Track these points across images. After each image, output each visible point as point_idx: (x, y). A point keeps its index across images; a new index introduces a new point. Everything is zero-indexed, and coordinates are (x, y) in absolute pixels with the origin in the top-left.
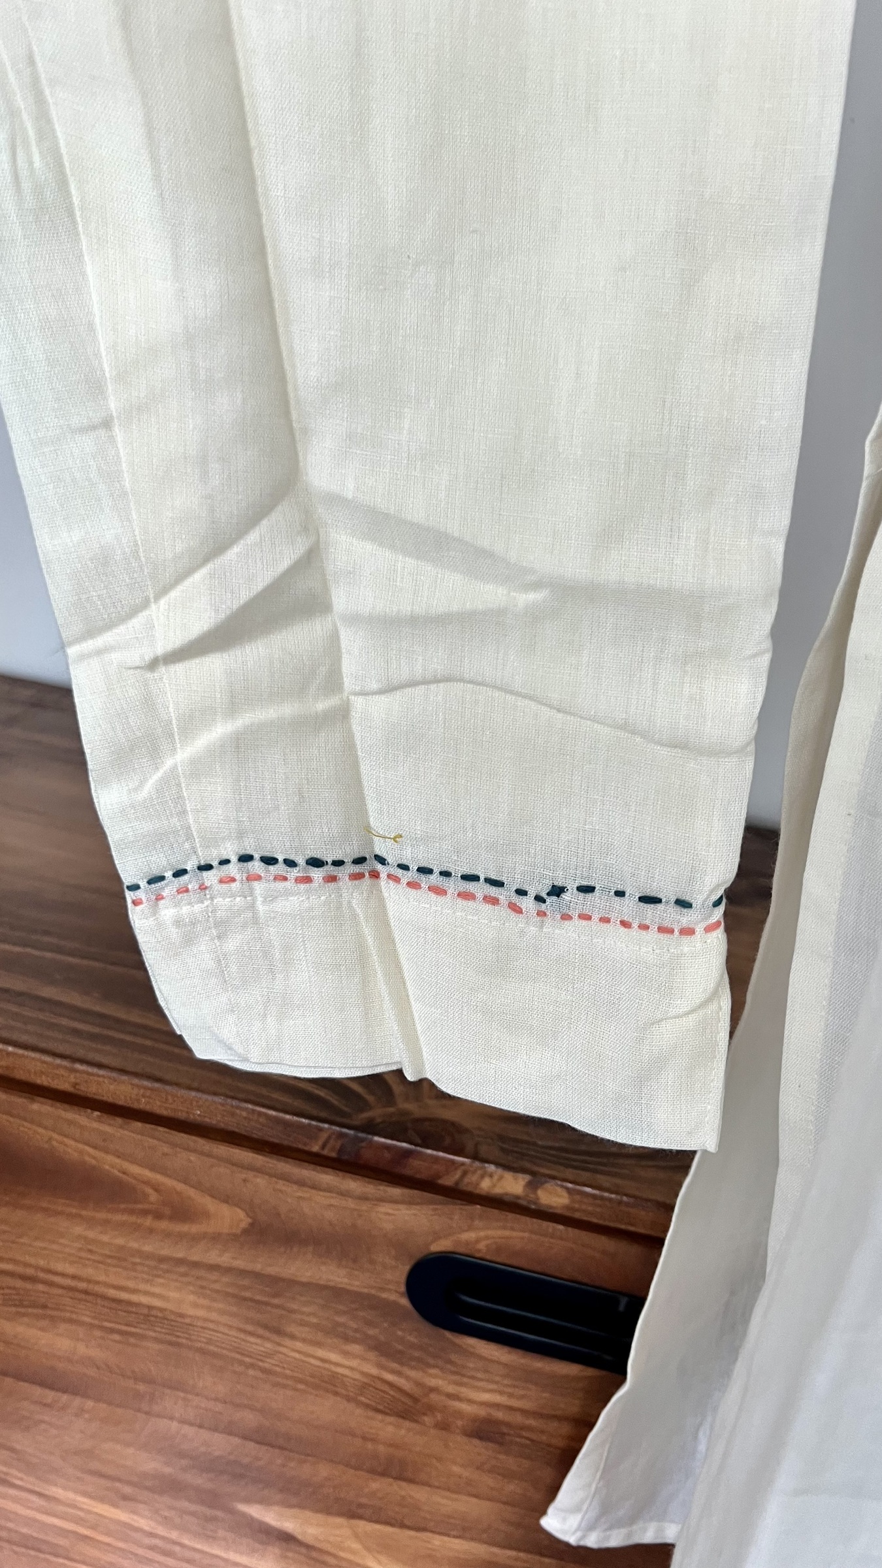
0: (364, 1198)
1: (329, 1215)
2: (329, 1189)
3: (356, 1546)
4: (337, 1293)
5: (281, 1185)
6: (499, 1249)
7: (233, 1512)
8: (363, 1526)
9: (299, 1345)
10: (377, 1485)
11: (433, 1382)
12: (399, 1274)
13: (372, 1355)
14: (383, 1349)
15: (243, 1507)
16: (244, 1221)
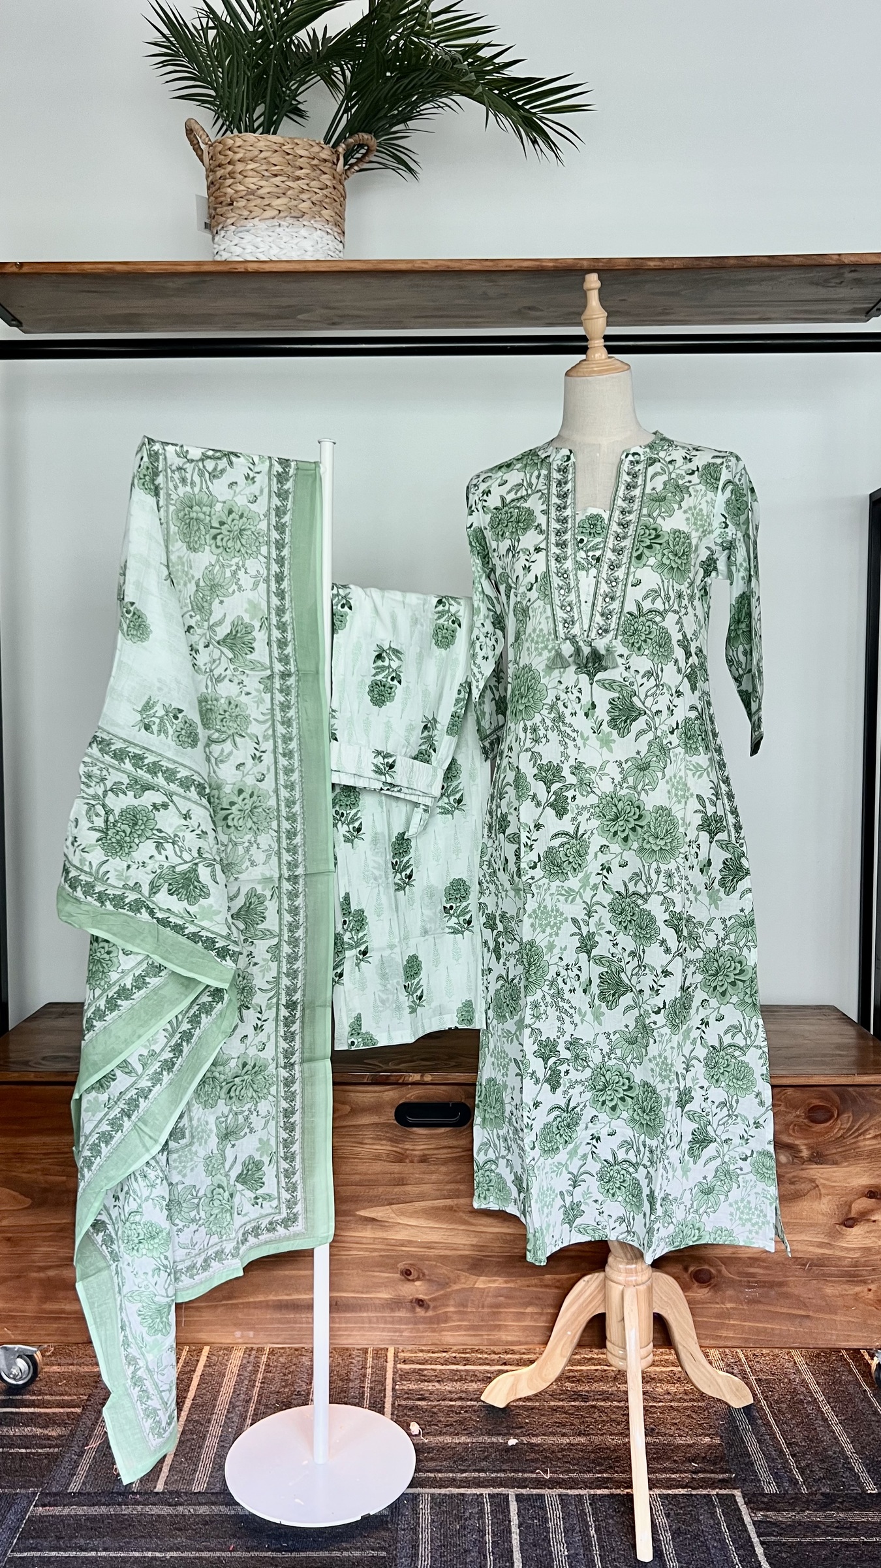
0: (380, 1092)
1: (372, 1100)
2: (371, 1092)
3: (393, 1215)
4: (377, 1124)
5: (358, 1094)
6: (417, 1097)
7: (355, 1215)
8: (394, 1206)
9: (368, 1146)
10: (397, 1189)
11: (407, 1147)
12: (393, 1114)
13: (389, 1143)
14: (391, 1140)
15: (358, 1213)
16: (348, 1108)
